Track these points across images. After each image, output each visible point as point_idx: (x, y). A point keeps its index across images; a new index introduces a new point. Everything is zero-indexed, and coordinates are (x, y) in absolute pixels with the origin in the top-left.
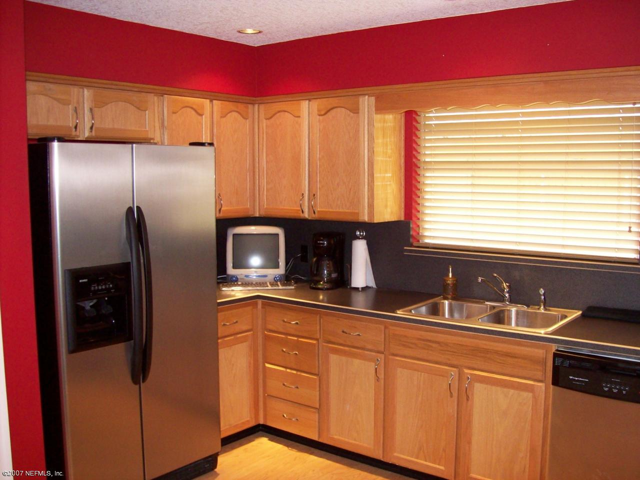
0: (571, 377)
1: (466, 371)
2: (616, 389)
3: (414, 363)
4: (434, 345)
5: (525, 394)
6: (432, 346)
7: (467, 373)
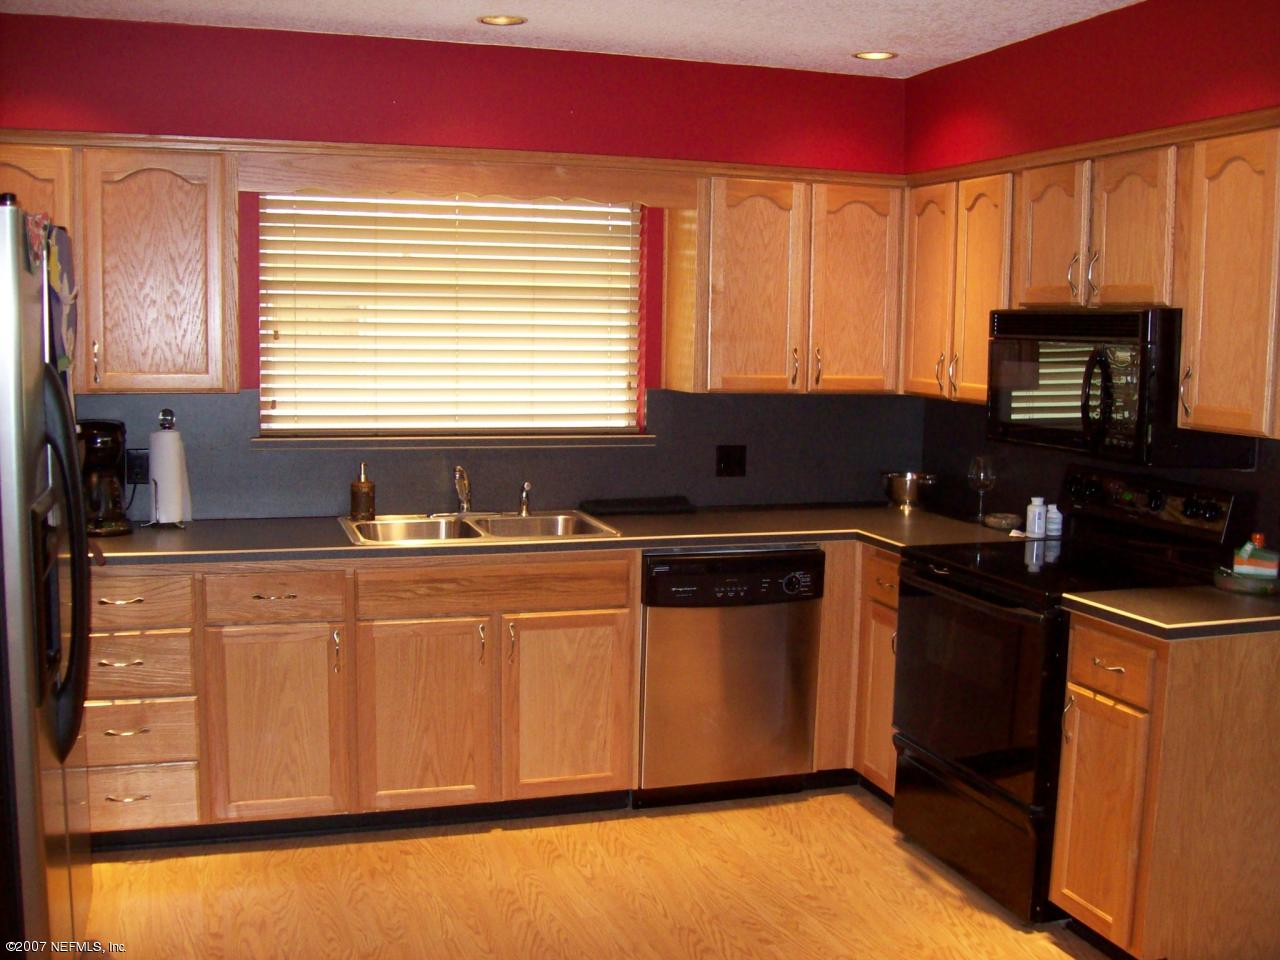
0: (674, 589)
1: (507, 616)
2: (731, 591)
3: (405, 625)
4: (445, 586)
5: (601, 631)
6: (442, 590)
7: (509, 620)
